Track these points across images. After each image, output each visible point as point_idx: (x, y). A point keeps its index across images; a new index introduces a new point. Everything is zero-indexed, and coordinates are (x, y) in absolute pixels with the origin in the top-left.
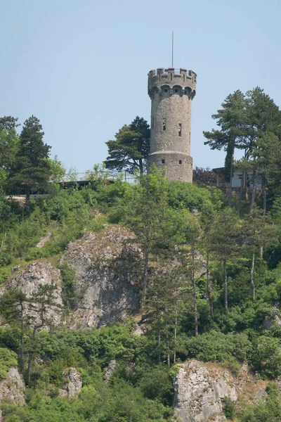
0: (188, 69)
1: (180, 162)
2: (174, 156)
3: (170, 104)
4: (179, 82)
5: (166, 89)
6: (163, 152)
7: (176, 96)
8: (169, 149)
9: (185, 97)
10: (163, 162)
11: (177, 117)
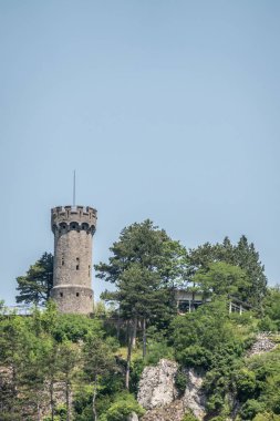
0: (85, 206)
1: (78, 295)
2: (71, 289)
3: (68, 240)
4: (75, 219)
5: (63, 225)
6: (62, 286)
7: (74, 232)
8: (67, 282)
9: (83, 232)
10: (62, 295)
11: (74, 251)
